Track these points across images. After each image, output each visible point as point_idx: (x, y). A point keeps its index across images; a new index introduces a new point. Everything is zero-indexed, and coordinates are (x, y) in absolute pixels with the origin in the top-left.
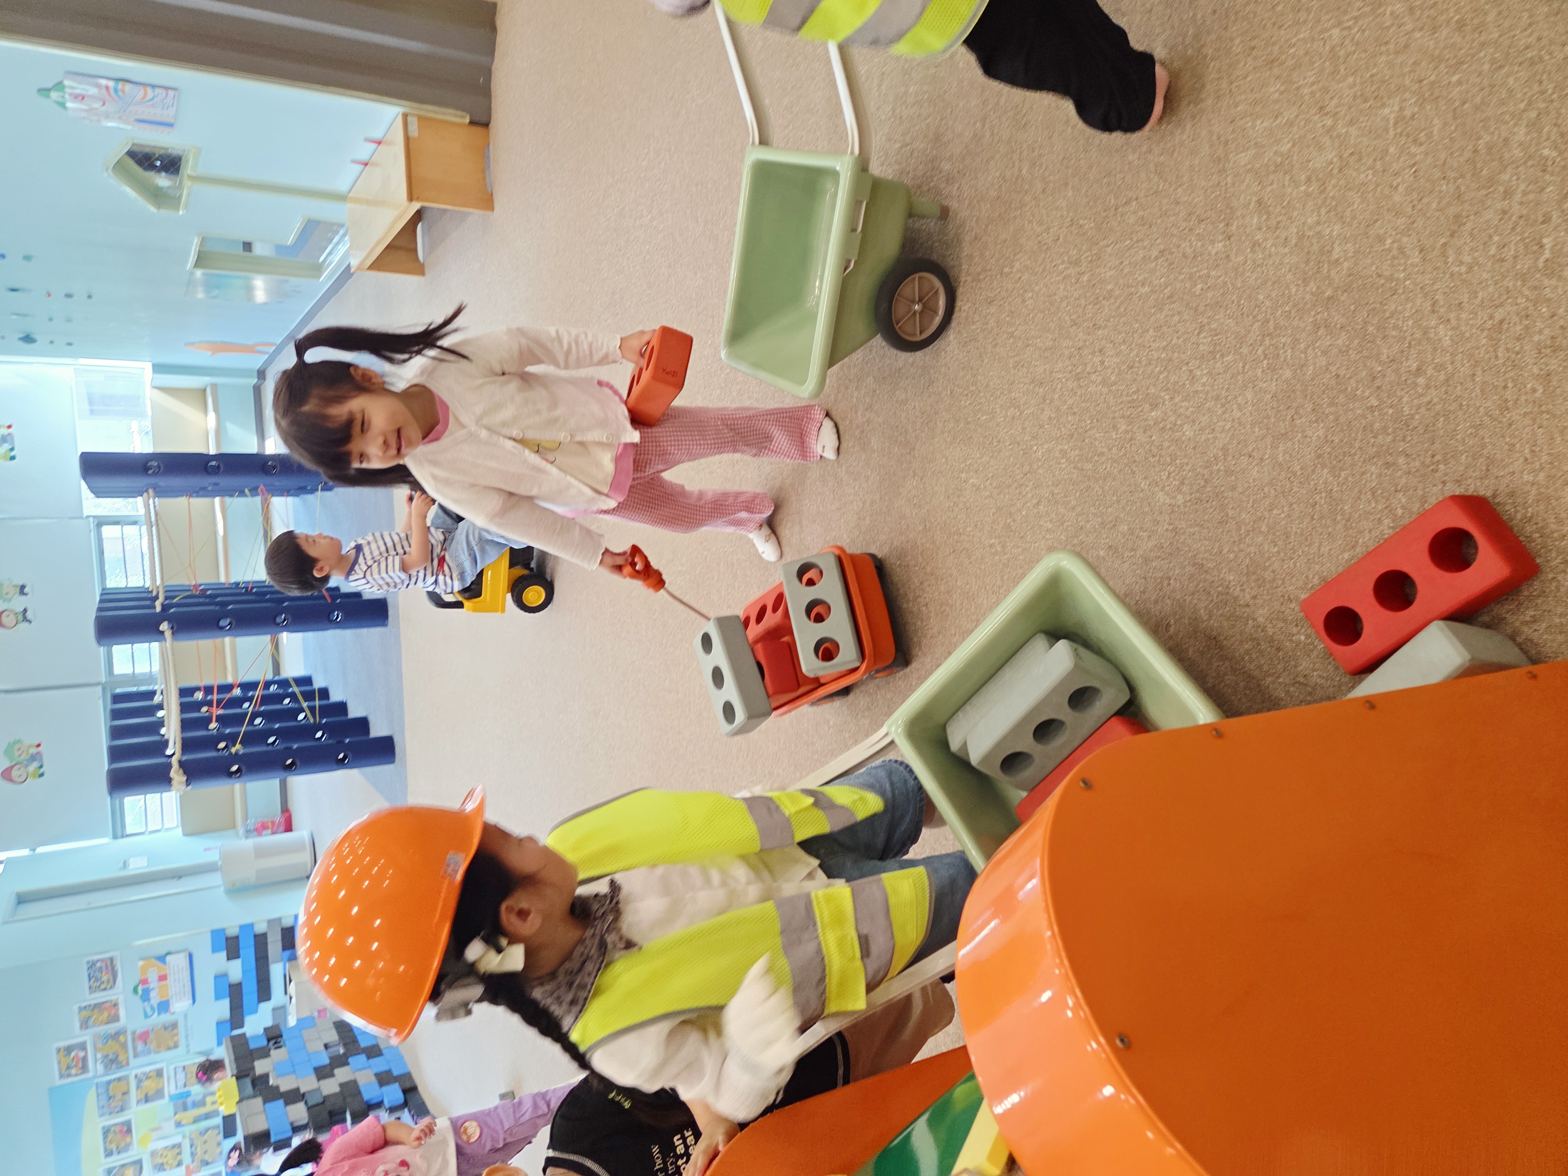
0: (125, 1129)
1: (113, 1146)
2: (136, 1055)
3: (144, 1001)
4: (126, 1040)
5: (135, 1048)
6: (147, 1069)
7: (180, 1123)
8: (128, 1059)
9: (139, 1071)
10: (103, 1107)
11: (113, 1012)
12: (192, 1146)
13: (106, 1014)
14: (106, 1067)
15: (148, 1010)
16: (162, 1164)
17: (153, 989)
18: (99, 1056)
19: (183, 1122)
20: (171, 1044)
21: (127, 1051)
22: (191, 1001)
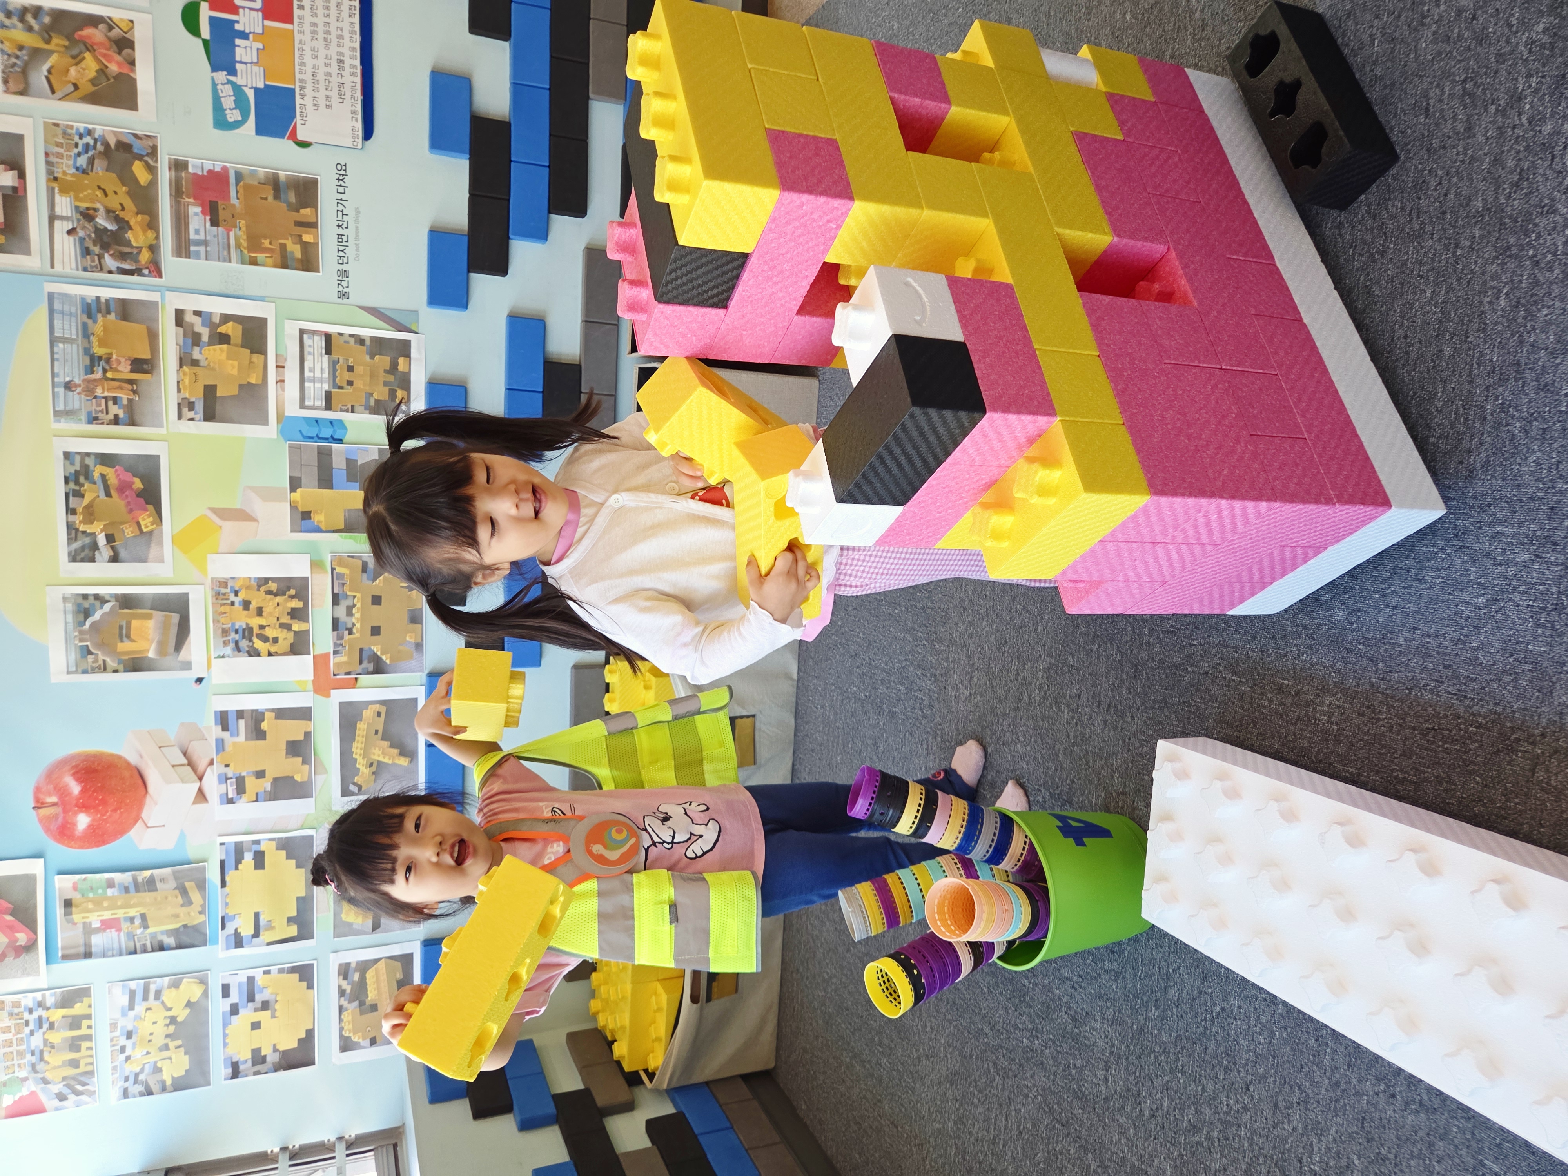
0: (138, 484)
1: (98, 529)
2: (183, 248)
3: (215, 68)
4: (153, 183)
5: (181, 222)
6: (218, 307)
7: (306, 515)
8: (154, 249)
9: (189, 303)
10: (68, 386)
11: (113, 68)
12: (336, 599)
13: (90, 65)
14: (86, 252)
15: (228, 102)
16: (248, 633)
17: (244, 36)
18: (64, 205)
19: (318, 518)
20: (295, 250)
21: (153, 225)
22: (359, 125)
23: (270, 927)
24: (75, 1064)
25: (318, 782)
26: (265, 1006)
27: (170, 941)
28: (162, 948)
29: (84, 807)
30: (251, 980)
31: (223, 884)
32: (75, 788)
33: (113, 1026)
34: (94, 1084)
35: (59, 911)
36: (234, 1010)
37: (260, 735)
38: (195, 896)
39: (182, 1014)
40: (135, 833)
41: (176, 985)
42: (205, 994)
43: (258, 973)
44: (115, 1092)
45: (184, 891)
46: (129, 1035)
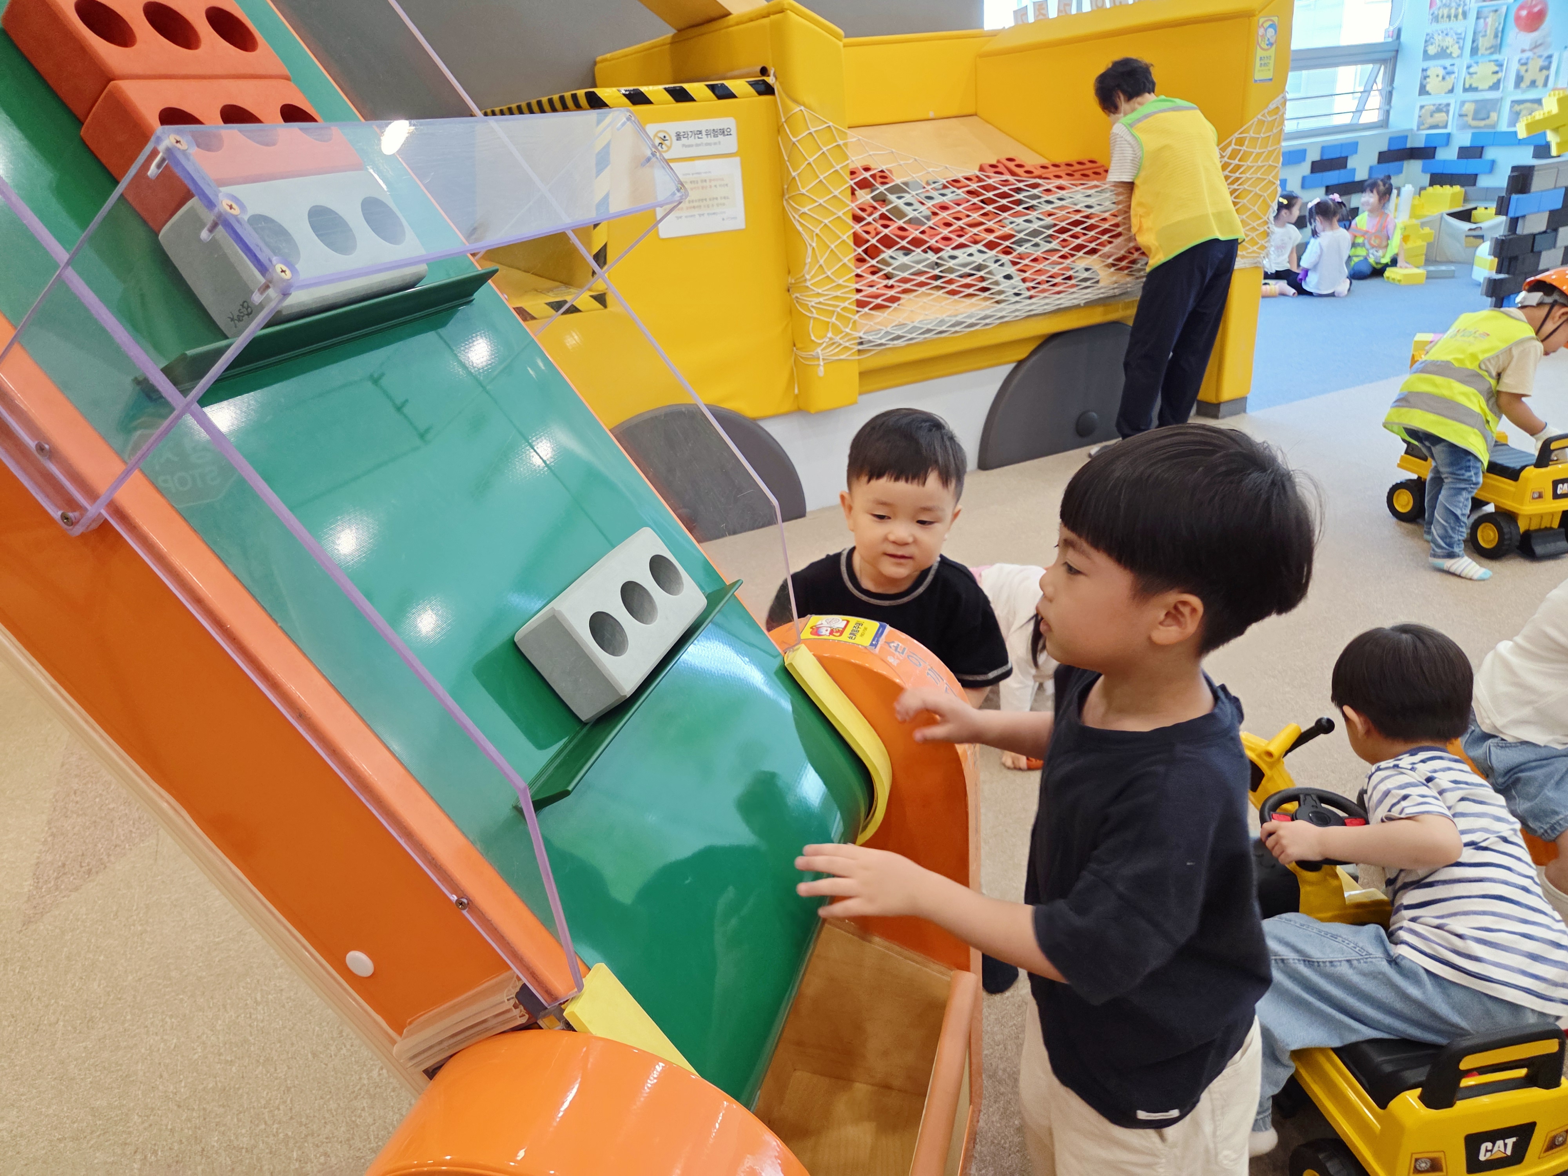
23: (1471, 78)
24: (1443, 17)
25: (1519, 91)
26: (1444, 78)
27: (1475, 45)
28: (1473, 42)
29: (1529, 13)
30: (1453, 73)
31: (1490, 61)
32: (1536, 10)
33: (1451, 29)
34: (1434, 24)
35: (1494, 8)
36: (1445, 68)
37: (1541, 69)
38: (1488, 52)
39: (1448, 51)
40: (1516, 30)
41: (1459, 48)
42: (1454, 58)
43: (1456, 75)
44: (1429, 31)
45: (1490, 48)
46: (1447, 34)
